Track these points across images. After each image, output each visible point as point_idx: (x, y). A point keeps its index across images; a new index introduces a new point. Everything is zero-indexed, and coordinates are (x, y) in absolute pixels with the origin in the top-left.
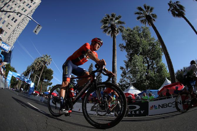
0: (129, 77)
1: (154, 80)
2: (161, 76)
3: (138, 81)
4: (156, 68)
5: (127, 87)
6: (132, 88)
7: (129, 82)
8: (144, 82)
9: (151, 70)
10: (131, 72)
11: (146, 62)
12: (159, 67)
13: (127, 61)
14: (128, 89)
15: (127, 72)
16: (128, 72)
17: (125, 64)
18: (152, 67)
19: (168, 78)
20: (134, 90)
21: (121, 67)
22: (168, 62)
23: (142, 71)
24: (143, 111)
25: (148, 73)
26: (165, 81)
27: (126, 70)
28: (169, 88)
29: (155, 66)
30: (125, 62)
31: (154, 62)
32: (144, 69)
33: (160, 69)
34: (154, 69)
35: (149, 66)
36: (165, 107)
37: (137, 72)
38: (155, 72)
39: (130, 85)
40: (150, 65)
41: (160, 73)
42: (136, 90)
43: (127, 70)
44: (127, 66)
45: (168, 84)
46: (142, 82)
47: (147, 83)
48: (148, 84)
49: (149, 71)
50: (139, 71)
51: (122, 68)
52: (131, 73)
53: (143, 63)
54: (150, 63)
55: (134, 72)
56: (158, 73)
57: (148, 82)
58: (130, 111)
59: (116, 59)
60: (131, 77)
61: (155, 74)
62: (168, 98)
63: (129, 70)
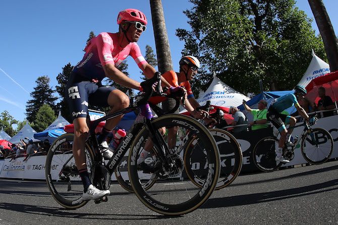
0: (208, 56)
1: (279, 60)
2: (297, 48)
3: (233, 66)
4: (282, 24)
5: (205, 88)
6: (219, 87)
7: (209, 72)
8: (251, 69)
9: (266, 30)
10: (211, 41)
11: (249, 10)
12: (288, 21)
13: (194, 11)
14: (208, 92)
15: (198, 42)
16: (202, 42)
17: (189, 20)
18: (269, 22)
19: (320, 54)
20: (226, 95)
21: (178, 30)
22: (315, 7)
23: (241, 38)
24: (261, 156)
25: (258, 40)
26: (310, 61)
27: (195, 37)
28: (326, 86)
29: (276, 19)
30: (189, 16)
31: (272, 7)
32: (247, 31)
33: (293, 27)
34: (274, 26)
35: (258, 20)
36: (320, 140)
37: (228, 40)
38: (278, 36)
39: (212, 80)
40: (263, 16)
41: (293, 38)
42: (232, 94)
43: (198, 37)
44: (197, 26)
45: (321, 70)
46: (245, 67)
47: (260, 70)
48: (262, 72)
49: (263, 36)
50: (233, 38)
51: (181, 33)
52: (211, 44)
53: (242, 13)
54: (261, 12)
55: (218, 43)
56: (287, 38)
57: (262, 68)
58: (222, 159)
59: (161, 11)
60: (213, 56)
61: (279, 42)
62: (326, 115)
63: (203, 36)
